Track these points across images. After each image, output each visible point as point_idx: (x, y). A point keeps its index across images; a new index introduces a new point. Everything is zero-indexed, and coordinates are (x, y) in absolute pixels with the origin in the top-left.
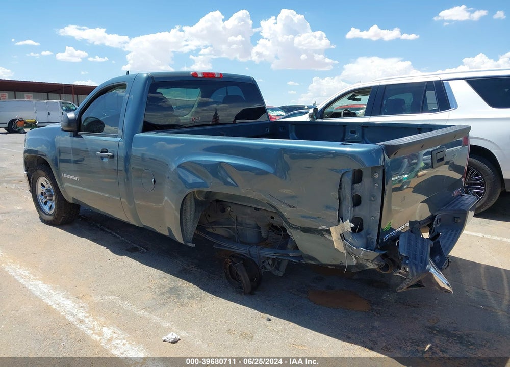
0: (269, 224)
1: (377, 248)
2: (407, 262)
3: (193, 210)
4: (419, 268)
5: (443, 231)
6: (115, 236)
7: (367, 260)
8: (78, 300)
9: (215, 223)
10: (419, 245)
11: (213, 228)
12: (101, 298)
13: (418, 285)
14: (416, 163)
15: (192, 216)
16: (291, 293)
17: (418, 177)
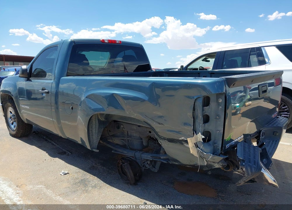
0: (148, 136)
1: (221, 153)
2: (244, 164)
3: (97, 127)
4: (253, 169)
5: (267, 141)
6: (53, 144)
7: (214, 162)
8: (18, 188)
9: (114, 136)
10: (252, 151)
11: (112, 139)
12: (33, 187)
13: (252, 181)
14: (244, 96)
15: (97, 131)
16: (162, 184)
17: (245, 106)
